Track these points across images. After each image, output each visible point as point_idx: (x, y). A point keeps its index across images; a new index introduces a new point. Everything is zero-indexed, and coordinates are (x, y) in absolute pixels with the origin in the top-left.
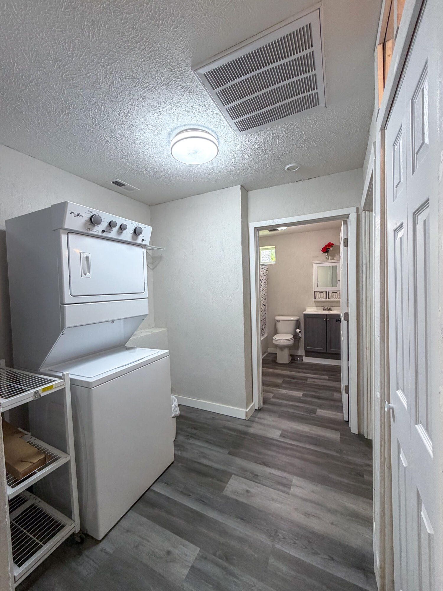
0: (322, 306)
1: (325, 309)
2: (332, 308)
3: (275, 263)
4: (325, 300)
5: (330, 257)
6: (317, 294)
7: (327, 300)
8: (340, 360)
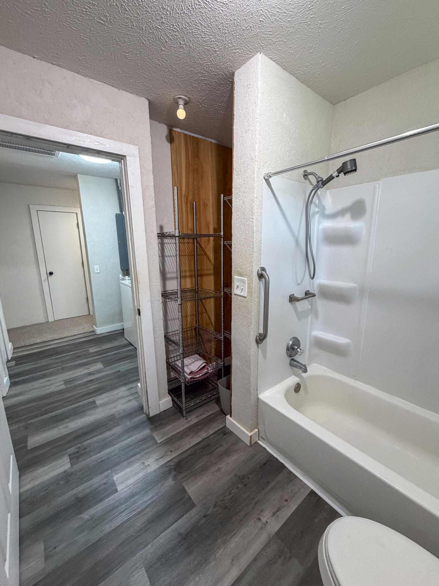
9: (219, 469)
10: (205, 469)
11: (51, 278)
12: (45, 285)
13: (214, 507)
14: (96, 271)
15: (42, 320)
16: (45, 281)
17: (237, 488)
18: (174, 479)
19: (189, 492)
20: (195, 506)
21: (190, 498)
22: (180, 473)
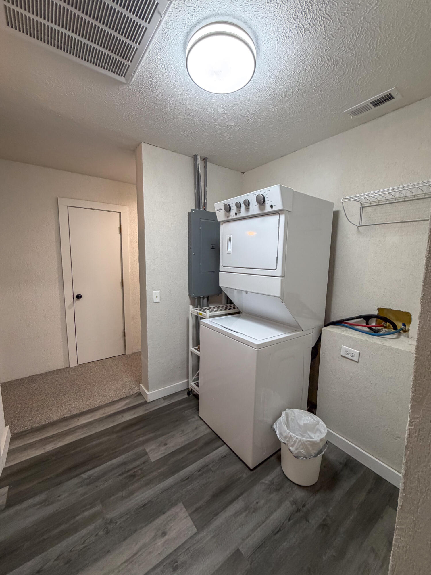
11: (78, 303)
12: (69, 313)
14: (155, 300)
15: (60, 364)
16: (69, 308)
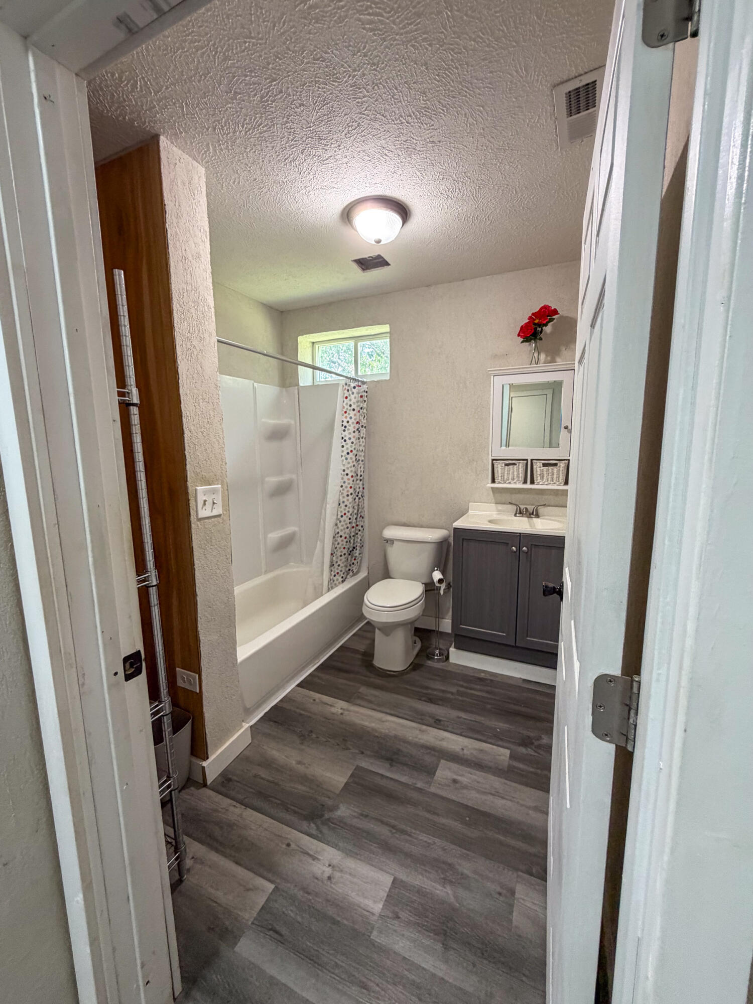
0: (510, 503)
1: (520, 513)
2: (542, 510)
3: (388, 378)
4: (520, 486)
5: (543, 357)
6: (499, 467)
7: (528, 486)
8: (555, 668)
9: (299, 763)
10: (305, 779)
13: (350, 749)
17: (318, 737)
18: (335, 808)
19: (345, 781)
20: (357, 766)
21: (352, 776)
22: (323, 806)
